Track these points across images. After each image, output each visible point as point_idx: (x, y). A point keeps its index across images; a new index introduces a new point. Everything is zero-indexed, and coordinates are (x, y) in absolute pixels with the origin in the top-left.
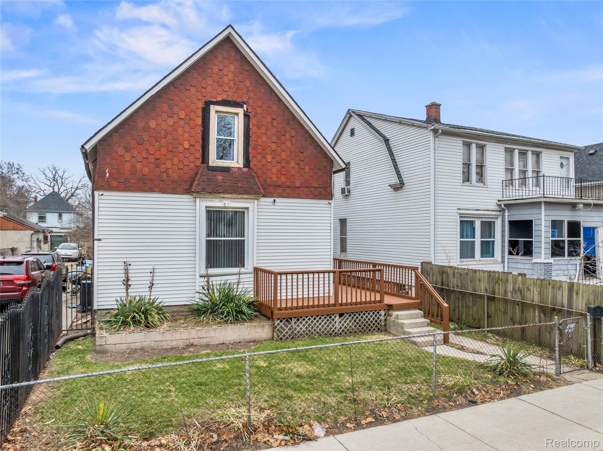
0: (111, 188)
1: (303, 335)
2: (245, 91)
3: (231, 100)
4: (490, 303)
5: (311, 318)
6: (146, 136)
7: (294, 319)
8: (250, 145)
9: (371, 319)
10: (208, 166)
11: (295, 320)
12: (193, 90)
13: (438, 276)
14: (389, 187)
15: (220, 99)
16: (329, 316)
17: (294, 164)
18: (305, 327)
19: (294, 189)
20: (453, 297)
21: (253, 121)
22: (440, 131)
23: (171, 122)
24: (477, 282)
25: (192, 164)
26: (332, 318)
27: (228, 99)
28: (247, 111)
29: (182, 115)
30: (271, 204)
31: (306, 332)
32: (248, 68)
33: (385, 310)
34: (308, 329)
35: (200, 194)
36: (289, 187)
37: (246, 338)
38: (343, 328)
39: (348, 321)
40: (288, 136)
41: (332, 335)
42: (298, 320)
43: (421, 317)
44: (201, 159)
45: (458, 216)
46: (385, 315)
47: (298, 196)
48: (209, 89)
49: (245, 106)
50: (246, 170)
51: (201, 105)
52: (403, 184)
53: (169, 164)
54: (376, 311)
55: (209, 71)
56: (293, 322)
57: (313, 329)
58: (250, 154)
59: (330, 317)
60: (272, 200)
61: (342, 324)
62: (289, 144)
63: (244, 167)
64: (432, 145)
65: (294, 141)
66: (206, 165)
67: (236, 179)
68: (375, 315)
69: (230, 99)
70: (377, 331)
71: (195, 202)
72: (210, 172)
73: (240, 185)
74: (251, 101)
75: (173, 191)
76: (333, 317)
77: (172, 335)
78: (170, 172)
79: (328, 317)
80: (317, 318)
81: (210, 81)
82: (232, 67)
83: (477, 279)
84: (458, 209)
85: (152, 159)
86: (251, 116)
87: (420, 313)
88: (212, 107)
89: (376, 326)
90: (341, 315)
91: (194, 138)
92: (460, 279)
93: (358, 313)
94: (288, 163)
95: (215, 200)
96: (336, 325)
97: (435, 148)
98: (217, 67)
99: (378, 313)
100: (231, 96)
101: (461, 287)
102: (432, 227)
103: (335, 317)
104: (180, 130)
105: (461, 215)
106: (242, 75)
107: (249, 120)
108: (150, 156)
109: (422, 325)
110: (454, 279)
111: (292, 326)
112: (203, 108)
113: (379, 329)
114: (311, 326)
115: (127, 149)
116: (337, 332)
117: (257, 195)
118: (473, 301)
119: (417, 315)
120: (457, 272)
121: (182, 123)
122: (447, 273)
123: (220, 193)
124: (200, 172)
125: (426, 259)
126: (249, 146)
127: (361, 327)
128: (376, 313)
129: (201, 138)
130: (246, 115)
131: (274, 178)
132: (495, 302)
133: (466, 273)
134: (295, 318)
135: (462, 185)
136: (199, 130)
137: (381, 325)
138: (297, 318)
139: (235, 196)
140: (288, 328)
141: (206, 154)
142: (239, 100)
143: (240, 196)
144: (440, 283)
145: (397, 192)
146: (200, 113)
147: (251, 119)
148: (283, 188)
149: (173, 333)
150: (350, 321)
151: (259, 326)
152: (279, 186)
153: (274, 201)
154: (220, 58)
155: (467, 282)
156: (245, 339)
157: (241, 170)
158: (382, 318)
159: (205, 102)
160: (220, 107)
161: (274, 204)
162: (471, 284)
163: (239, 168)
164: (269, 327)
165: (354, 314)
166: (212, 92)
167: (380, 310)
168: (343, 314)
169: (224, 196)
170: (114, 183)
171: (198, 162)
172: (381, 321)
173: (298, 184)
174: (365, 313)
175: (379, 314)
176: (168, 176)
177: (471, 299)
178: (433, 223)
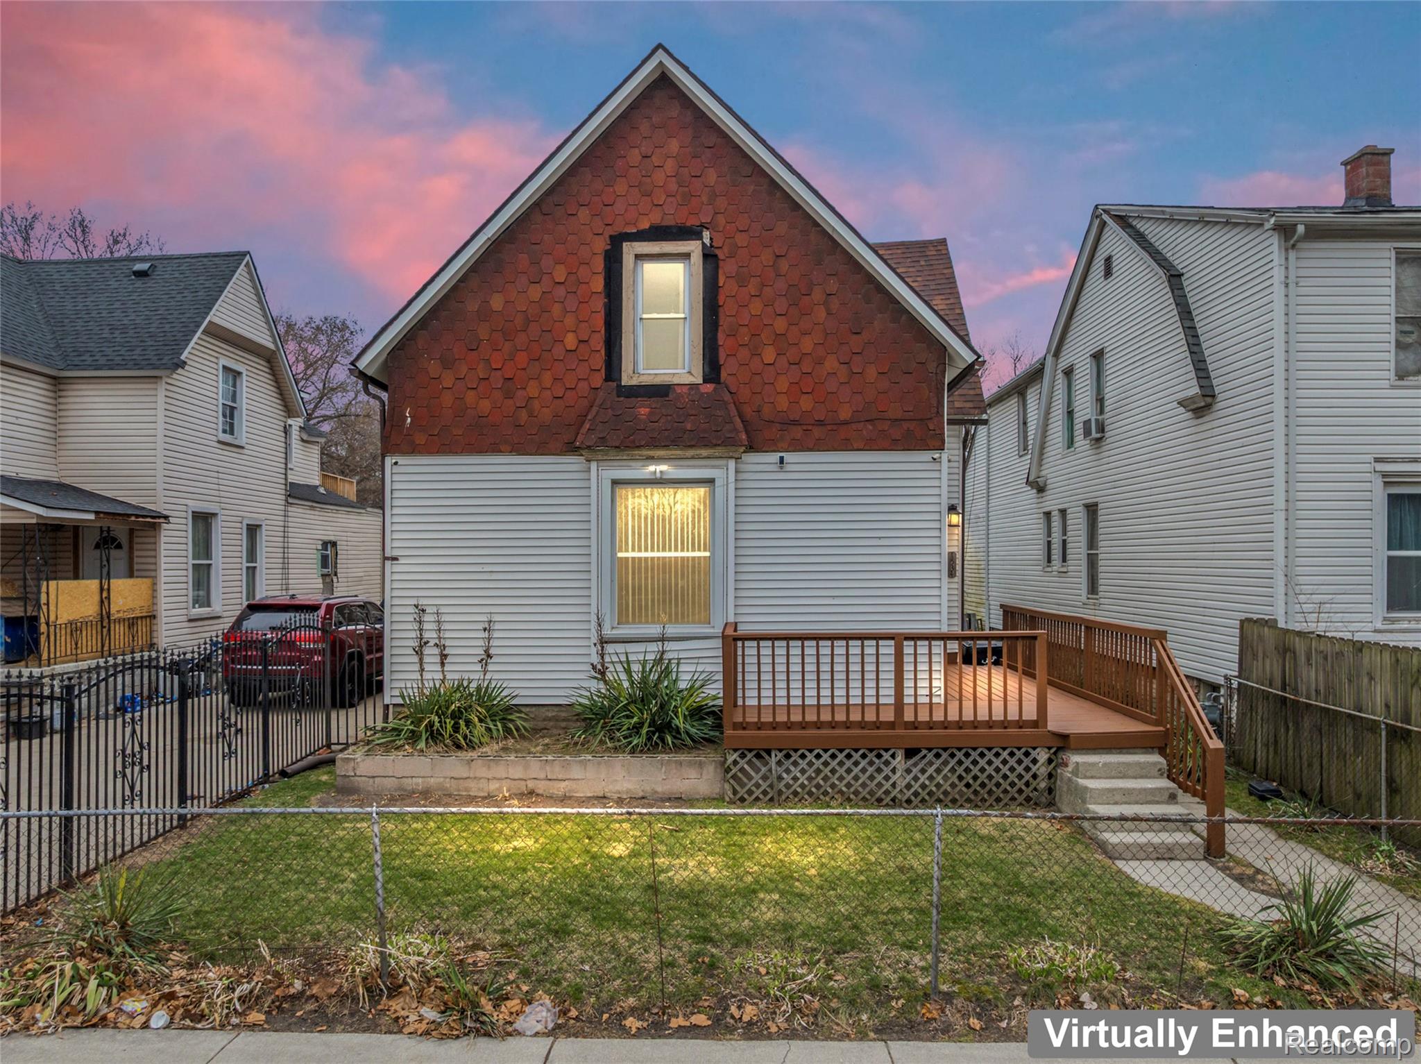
0: (414, 450)
1: (800, 796)
2: (704, 199)
3: (672, 223)
4: (1397, 747)
5: (821, 752)
6: (483, 332)
7: (778, 753)
8: (720, 328)
9: (1005, 770)
10: (619, 386)
11: (780, 755)
12: (584, 214)
13: (1275, 662)
14: (1182, 410)
15: (645, 225)
16: (875, 753)
17: (836, 364)
18: (806, 776)
19: (835, 427)
20: (1307, 723)
21: (727, 268)
22: (1301, 229)
23: (535, 292)
24: (1366, 680)
25: (583, 385)
26: (883, 759)
27: (664, 224)
28: (712, 246)
29: (560, 274)
30: (775, 467)
31: (807, 789)
32: (713, 139)
33: (1049, 748)
34: (815, 782)
35: (595, 451)
36: (820, 423)
37: (659, 789)
38: (916, 786)
39: (931, 770)
40: (817, 295)
41: (884, 803)
42: (788, 756)
43: (1157, 774)
44: (603, 371)
45: (1379, 482)
46: (1050, 761)
47: (846, 445)
48: (619, 207)
49: (706, 235)
50: (709, 387)
51: (601, 245)
52: (1214, 396)
53: (532, 389)
54: (1019, 749)
55: (620, 163)
56: (774, 760)
57: (829, 783)
58: (721, 350)
59: (879, 756)
60: (774, 457)
61: (912, 775)
62: (821, 314)
63: (705, 381)
64: (1278, 274)
65: (835, 304)
66: (615, 384)
67: (681, 412)
68: (1015, 758)
69: (669, 221)
70: (1021, 804)
71: (589, 470)
72: (622, 399)
73: (689, 426)
74: (721, 219)
75: (541, 449)
76: (886, 756)
77: (489, 767)
78: (536, 404)
79: (871, 756)
80: (841, 756)
81: (621, 187)
82: (674, 146)
83: (1364, 672)
84: (1377, 460)
85: (497, 380)
86: (721, 256)
87: (1155, 764)
88: (626, 246)
89: (1020, 791)
90: (910, 753)
91: (586, 324)
92: (1324, 669)
93: (964, 751)
94: (820, 362)
95: (632, 464)
96: (894, 778)
97: (1290, 281)
98: (637, 151)
99: (1027, 754)
100: (672, 215)
101: (1325, 697)
102: (1279, 518)
103: (893, 756)
104: (556, 310)
105: (1389, 480)
106: (699, 160)
107: (717, 267)
108: (493, 373)
109: (1150, 798)
110: (1308, 671)
111: (770, 770)
112: (606, 251)
113: (1028, 799)
114: (822, 775)
115: (447, 364)
116: (899, 796)
117: (733, 448)
118: (1356, 738)
119: (1142, 769)
120: (1316, 650)
121: (561, 291)
122: (1294, 653)
123: (638, 447)
124: (598, 402)
125: (1258, 611)
126: (717, 330)
127: (971, 790)
128: (1019, 754)
129: (603, 322)
130: (709, 256)
131: (783, 403)
132: (1409, 746)
133: (1337, 653)
134: (780, 750)
135: (1393, 387)
136: (599, 304)
137: (1035, 789)
138: (784, 752)
139: (679, 452)
140: (760, 774)
141: (615, 359)
142: (692, 222)
143: (691, 452)
144: (1278, 682)
145: (1200, 421)
146: (599, 264)
147: (721, 263)
148: (805, 427)
149: (492, 764)
150: (938, 771)
151: (690, 764)
152: (795, 423)
153: (782, 459)
154: (644, 127)
155: (1340, 680)
156: (656, 792)
157: (698, 389)
158: (1043, 771)
159: (611, 237)
160: (646, 243)
161: (781, 468)
162: (1349, 685)
163: (693, 386)
164: (716, 768)
165: (949, 752)
166: (626, 210)
167: (1034, 749)
168: (917, 751)
169: (651, 453)
170: (420, 439)
171: (598, 380)
172: (1035, 776)
173: (845, 414)
174: (986, 752)
175: (1031, 758)
176: (531, 415)
177: (1350, 731)
178: (1282, 505)
